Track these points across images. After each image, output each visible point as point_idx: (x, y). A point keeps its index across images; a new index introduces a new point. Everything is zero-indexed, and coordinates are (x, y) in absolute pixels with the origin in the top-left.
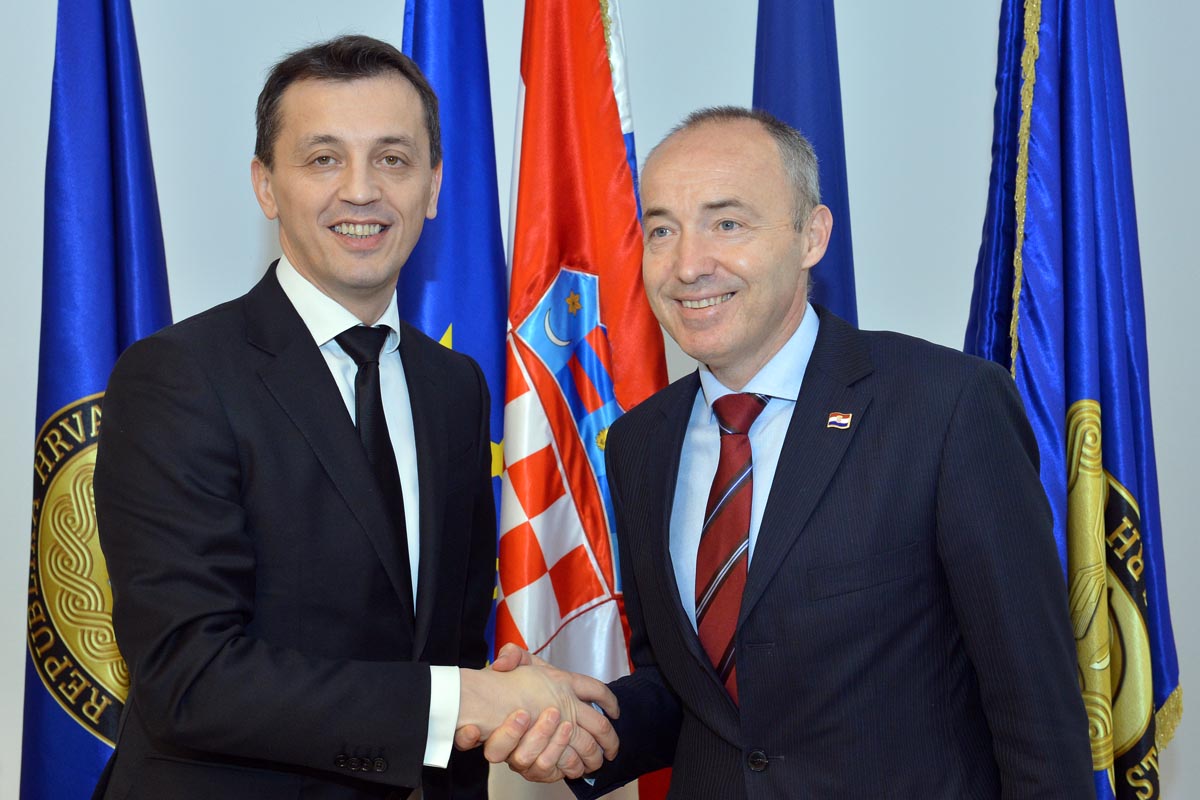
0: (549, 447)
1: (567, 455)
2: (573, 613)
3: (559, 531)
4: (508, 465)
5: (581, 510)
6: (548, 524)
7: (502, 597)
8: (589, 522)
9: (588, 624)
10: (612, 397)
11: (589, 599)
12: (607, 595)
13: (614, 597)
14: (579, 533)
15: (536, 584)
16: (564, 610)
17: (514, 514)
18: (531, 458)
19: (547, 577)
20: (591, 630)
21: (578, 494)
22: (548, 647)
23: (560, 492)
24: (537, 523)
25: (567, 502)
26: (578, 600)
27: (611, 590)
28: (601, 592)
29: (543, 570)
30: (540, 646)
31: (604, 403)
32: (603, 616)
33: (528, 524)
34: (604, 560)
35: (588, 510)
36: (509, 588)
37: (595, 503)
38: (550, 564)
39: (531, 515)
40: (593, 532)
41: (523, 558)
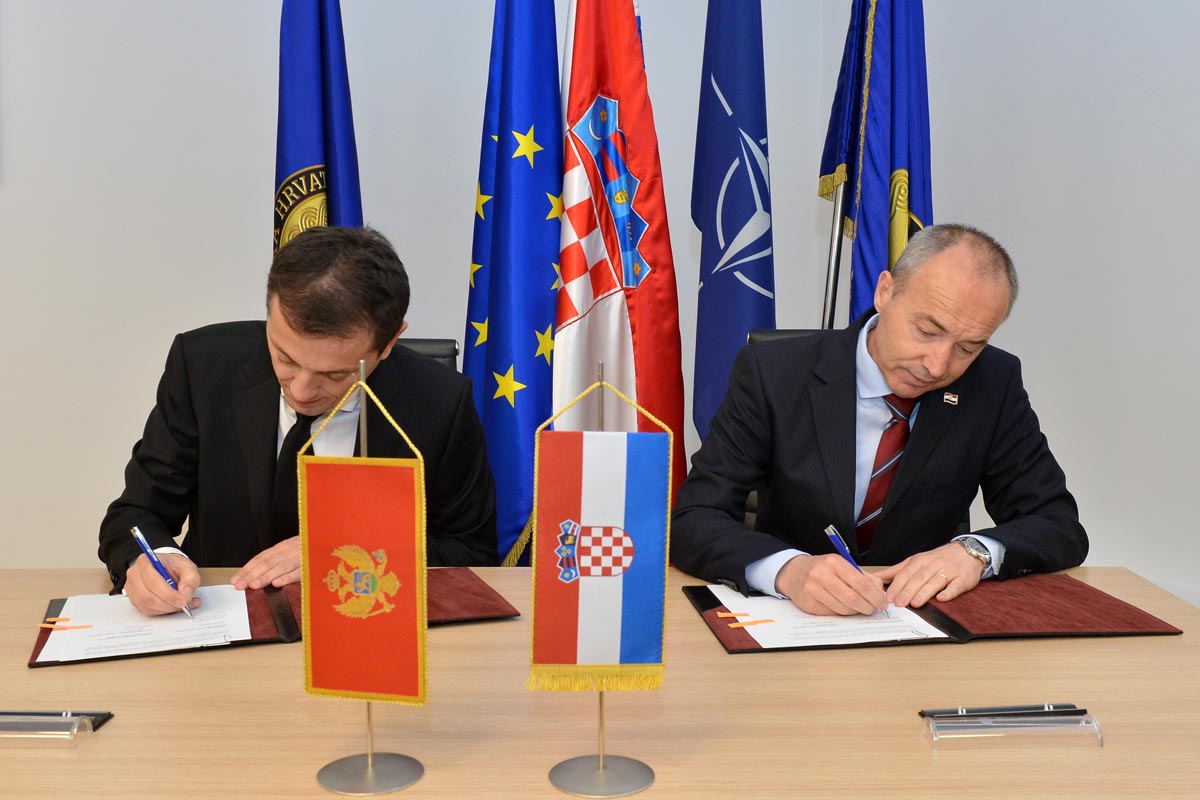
0: (590, 199)
1: (599, 203)
2: (600, 297)
3: (594, 247)
4: (566, 208)
5: (605, 238)
6: (589, 244)
7: (562, 285)
8: (609, 246)
9: (607, 304)
10: (626, 171)
12: (619, 288)
13: (623, 289)
15: (582, 278)
16: (596, 296)
17: (570, 236)
18: (579, 205)
20: (609, 308)
22: (588, 315)
23: (595, 226)
24: (583, 242)
25: (598, 232)
27: (621, 285)
28: (616, 286)
29: (586, 270)
31: (619, 175)
32: (616, 300)
33: (578, 243)
34: (618, 268)
35: (609, 238)
36: (566, 280)
37: (613, 235)
38: (590, 267)
39: (580, 237)
40: (612, 251)
41: (574, 263)
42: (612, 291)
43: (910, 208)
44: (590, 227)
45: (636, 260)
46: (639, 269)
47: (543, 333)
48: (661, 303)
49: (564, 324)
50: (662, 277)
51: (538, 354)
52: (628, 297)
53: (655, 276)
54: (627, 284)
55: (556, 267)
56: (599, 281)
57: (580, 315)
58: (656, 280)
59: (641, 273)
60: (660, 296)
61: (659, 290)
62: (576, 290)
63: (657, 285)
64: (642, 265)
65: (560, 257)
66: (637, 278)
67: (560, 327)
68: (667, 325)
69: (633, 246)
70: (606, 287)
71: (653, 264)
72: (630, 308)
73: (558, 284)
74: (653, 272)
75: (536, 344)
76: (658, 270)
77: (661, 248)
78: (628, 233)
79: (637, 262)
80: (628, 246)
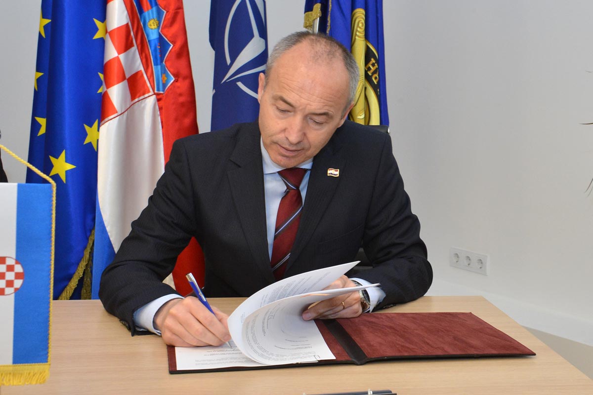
0: (127, 24)
1: (135, 29)
2: (137, 100)
3: (131, 61)
4: (109, 30)
5: (141, 54)
6: (126, 58)
7: (105, 89)
8: (144, 60)
9: (143, 105)
10: (156, 4)
11: (144, 94)
12: (152, 93)
13: (155, 94)
14: (140, 65)
15: (121, 84)
16: (133, 98)
17: (112, 52)
18: (119, 28)
19: (126, 81)
20: (144, 108)
21: (140, 48)
22: (126, 113)
23: (132, 45)
24: (122, 57)
25: (134, 50)
26: (138, 95)
27: (154, 91)
28: (149, 92)
29: (124, 78)
30: (123, 112)
31: (152, 7)
32: (149, 103)
34: (151, 77)
35: (144, 55)
36: (108, 86)
37: (147, 52)
38: (127, 76)
39: (119, 53)
40: (146, 64)
41: (114, 72)
42: (146, 95)
43: (367, 37)
44: (127, 46)
45: (164, 72)
46: (166, 78)
47: (91, 126)
48: (182, 105)
49: (106, 119)
50: (183, 85)
51: (86, 142)
52: (159, 100)
53: (178, 84)
54: (158, 90)
55: (101, 76)
56: (135, 87)
57: (119, 113)
58: (179, 87)
59: (167, 81)
60: (182, 99)
61: (180, 95)
62: (116, 93)
63: (178, 91)
64: (167, 76)
65: (104, 68)
66: (164, 85)
67: (103, 122)
68: (187, 121)
69: (162, 61)
70: (141, 92)
71: (176, 76)
72: (160, 109)
73: (103, 89)
74: (176, 81)
75: (85, 135)
76: (180, 79)
77: (183, 62)
78: (158, 51)
79: (164, 73)
80: (159, 61)
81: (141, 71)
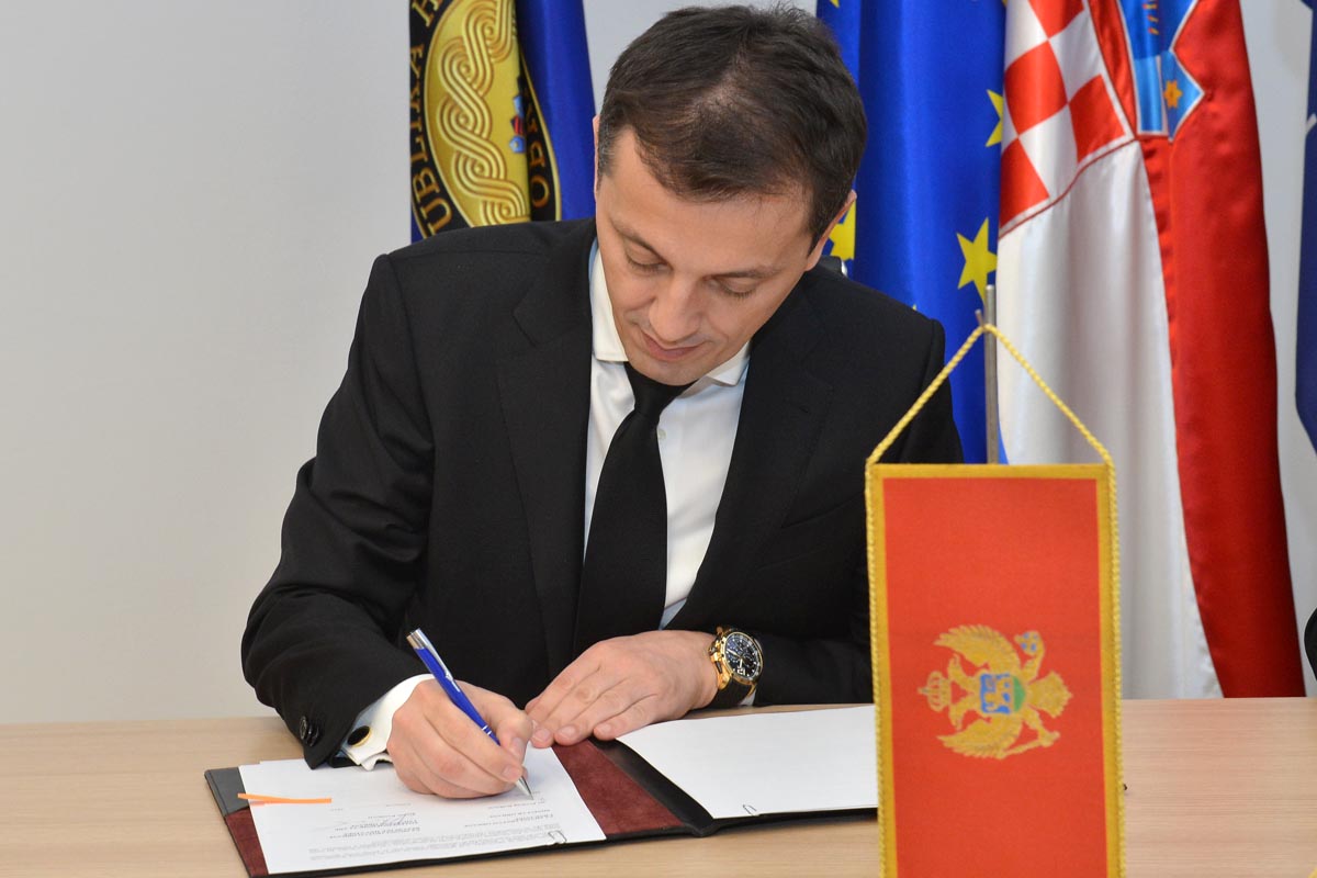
2: (1089, 158)
3: (1076, 51)
5: (1100, 31)
6: (1067, 45)
7: (1013, 135)
8: (1108, 47)
9: (1104, 172)
11: (1108, 140)
12: (1128, 135)
13: (1137, 138)
14: (1096, 60)
15: (1054, 119)
16: (1082, 153)
17: (1029, 32)
19: (1066, 111)
20: (1107, 180)
21: (1097, 13)
22: (1069, 196)
23: (1078, 8)
24: (1056, 42)
25: (1085, 20)
26: (1092, 146)
27: (1134, 129)
28: (1121, 133)
29: (1062, 101)
30: (1061, 193)
32: (1123, 161)
33: (1046, 46)
34: (1125, 93)
35: (1107, 32)
36: (1022, 125)
37: (1116, 23)
38: (1070, 94)
39: (1050, 32)
40: (1115, 60)
41: (1036, 88)
42: (1115, 143)
44: (1069, 11)
45: (1171, 74)
46: (1178, 94)
47: (971, 237)
48: (1226, 163)
49: (1020, 217)
50: (1226, 110)
51: (963, 281)
52: (1148, 155)
53: (1213, 107)
54: (1147, 126)
55: (997, 100)
57: (1053, 197)
58: (1215, 116)
59: (1182, 102)
60: (1225, 148)
61: (1221, 136)
62: (1043, 144)
63: (1218, 125)
64: (1183, 85)
65: (1007, 79)
66: (1173, 114)
67: (1010, 225)
68: (1239, 210)
69: (1161, 45)
70: (1101, 136)
71: (1208, 82)
72: (1154, 179)
73: (1004, 132)
74: (1208, 99)
75: (959, 261)
76: (1219, 96)
77: (1223, 48)
78: (1148, 20)
79: (1174, 78)
80: (1149, 45)
81: (1100, 77)
